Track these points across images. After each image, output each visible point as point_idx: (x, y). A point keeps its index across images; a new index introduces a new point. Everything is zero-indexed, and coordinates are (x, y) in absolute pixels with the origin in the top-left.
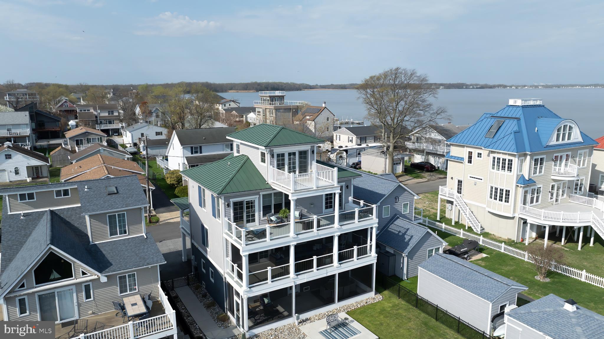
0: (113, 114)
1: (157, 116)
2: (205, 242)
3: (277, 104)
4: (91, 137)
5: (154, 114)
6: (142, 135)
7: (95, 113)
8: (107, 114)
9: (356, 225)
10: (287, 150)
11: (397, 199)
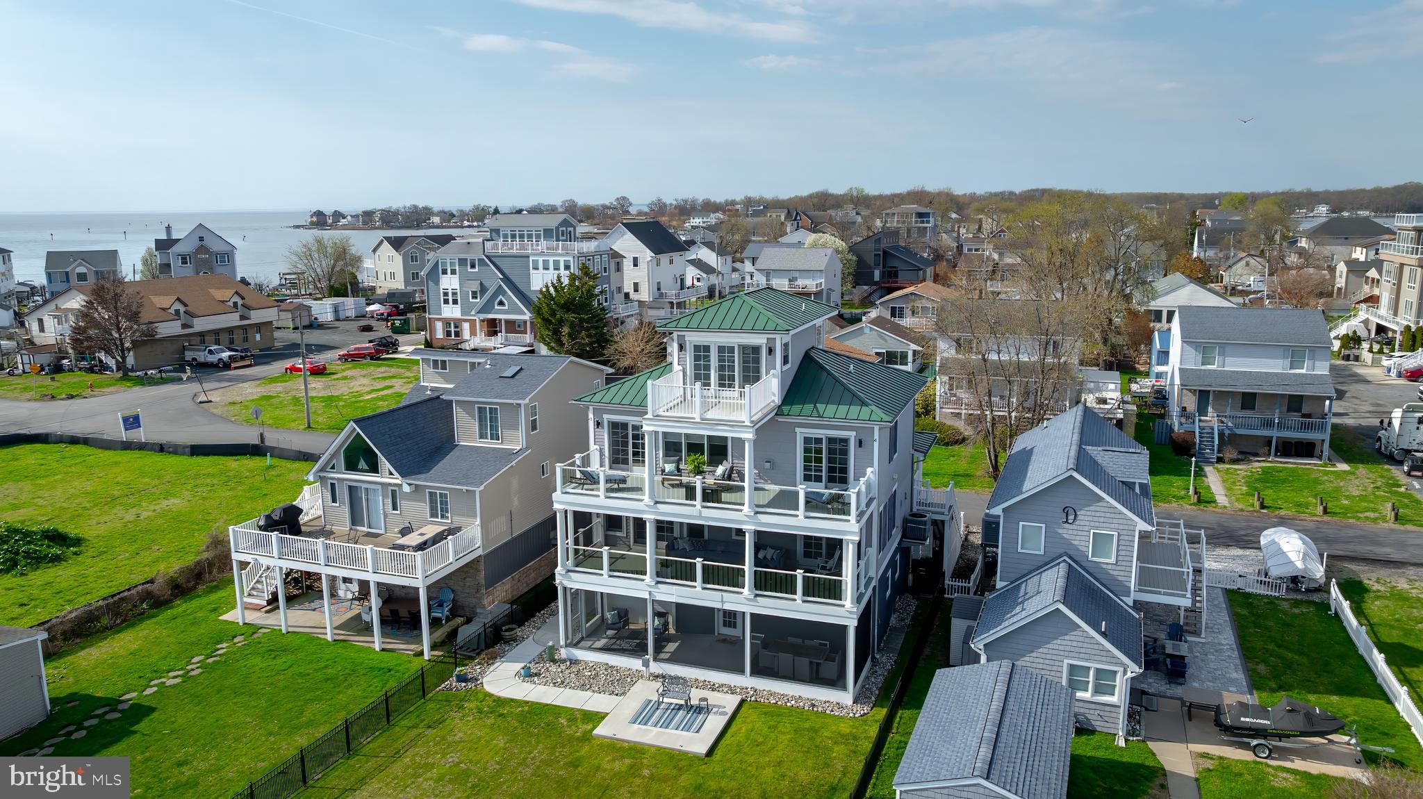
9: (799, 522)
10: (715, 340)
11: (1069, 513)
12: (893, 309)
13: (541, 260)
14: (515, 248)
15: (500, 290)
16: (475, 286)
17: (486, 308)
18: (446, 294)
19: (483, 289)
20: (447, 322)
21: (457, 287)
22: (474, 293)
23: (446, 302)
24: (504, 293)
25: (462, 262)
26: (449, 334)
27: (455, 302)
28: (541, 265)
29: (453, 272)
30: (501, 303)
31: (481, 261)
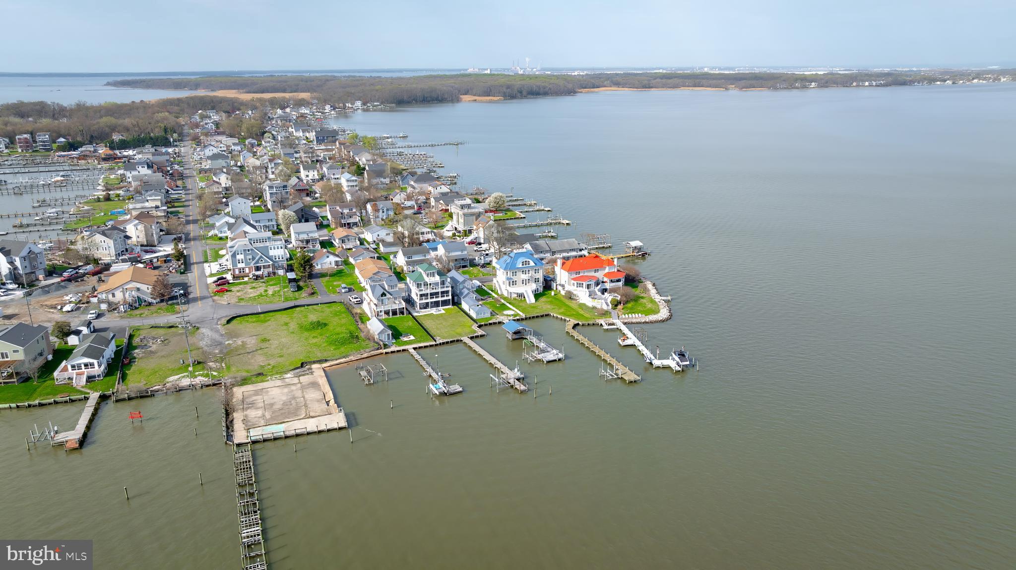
0: (352, 210)
1: (383, 212)
2: (411, 293)
3: (466, 210)
4: (350, 238)
5: (381, 211)
6: (378, 235)
7: (340, 210)
8: (348, 211)
9: (445, 289)
10: (429, 272)
11: (464, 283)
12: (343, 240)
13: (272, 247)
14: (262, 245)
15: (261, 257)
16: (250, 257)
17: (257, 262)
18: (239, 260)
19: (253, 258)
20: (240, 269)
21: (243, 258)
22: (250, 259)
23: (239, 263)
24: (263, 258)
25: (245, 250)
26: (240, 272)
27: (242, 262)
28: (273, 248)
29: (241, 254)
30: (262, 261)
31: (252, 250)
